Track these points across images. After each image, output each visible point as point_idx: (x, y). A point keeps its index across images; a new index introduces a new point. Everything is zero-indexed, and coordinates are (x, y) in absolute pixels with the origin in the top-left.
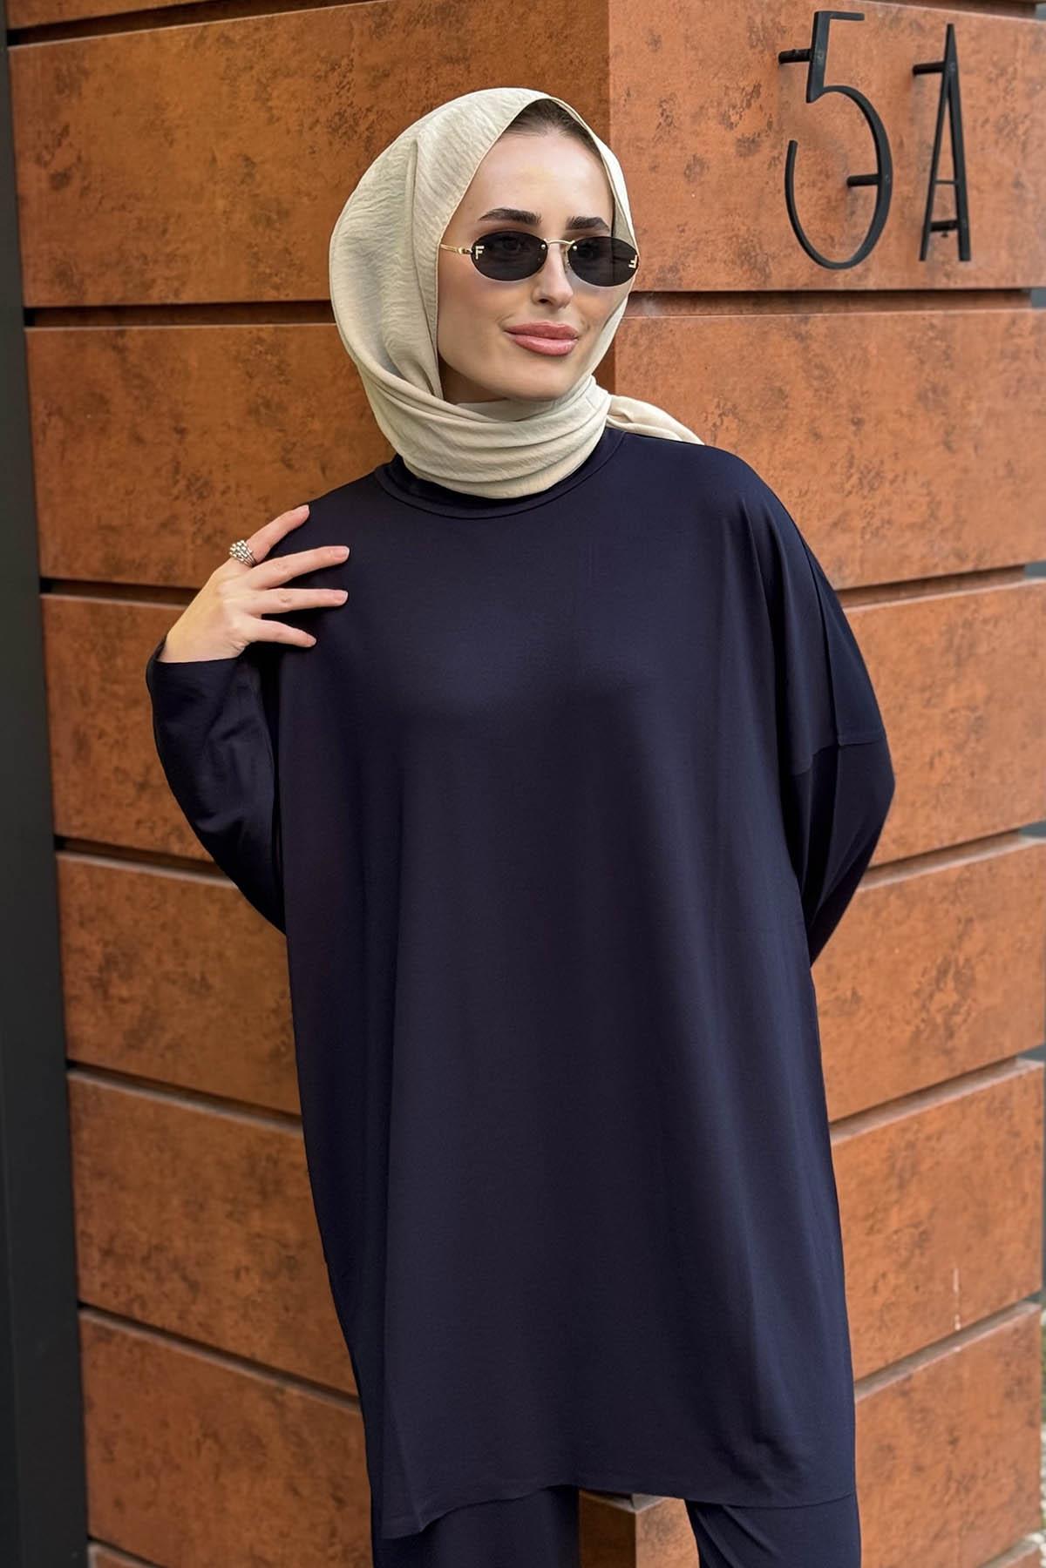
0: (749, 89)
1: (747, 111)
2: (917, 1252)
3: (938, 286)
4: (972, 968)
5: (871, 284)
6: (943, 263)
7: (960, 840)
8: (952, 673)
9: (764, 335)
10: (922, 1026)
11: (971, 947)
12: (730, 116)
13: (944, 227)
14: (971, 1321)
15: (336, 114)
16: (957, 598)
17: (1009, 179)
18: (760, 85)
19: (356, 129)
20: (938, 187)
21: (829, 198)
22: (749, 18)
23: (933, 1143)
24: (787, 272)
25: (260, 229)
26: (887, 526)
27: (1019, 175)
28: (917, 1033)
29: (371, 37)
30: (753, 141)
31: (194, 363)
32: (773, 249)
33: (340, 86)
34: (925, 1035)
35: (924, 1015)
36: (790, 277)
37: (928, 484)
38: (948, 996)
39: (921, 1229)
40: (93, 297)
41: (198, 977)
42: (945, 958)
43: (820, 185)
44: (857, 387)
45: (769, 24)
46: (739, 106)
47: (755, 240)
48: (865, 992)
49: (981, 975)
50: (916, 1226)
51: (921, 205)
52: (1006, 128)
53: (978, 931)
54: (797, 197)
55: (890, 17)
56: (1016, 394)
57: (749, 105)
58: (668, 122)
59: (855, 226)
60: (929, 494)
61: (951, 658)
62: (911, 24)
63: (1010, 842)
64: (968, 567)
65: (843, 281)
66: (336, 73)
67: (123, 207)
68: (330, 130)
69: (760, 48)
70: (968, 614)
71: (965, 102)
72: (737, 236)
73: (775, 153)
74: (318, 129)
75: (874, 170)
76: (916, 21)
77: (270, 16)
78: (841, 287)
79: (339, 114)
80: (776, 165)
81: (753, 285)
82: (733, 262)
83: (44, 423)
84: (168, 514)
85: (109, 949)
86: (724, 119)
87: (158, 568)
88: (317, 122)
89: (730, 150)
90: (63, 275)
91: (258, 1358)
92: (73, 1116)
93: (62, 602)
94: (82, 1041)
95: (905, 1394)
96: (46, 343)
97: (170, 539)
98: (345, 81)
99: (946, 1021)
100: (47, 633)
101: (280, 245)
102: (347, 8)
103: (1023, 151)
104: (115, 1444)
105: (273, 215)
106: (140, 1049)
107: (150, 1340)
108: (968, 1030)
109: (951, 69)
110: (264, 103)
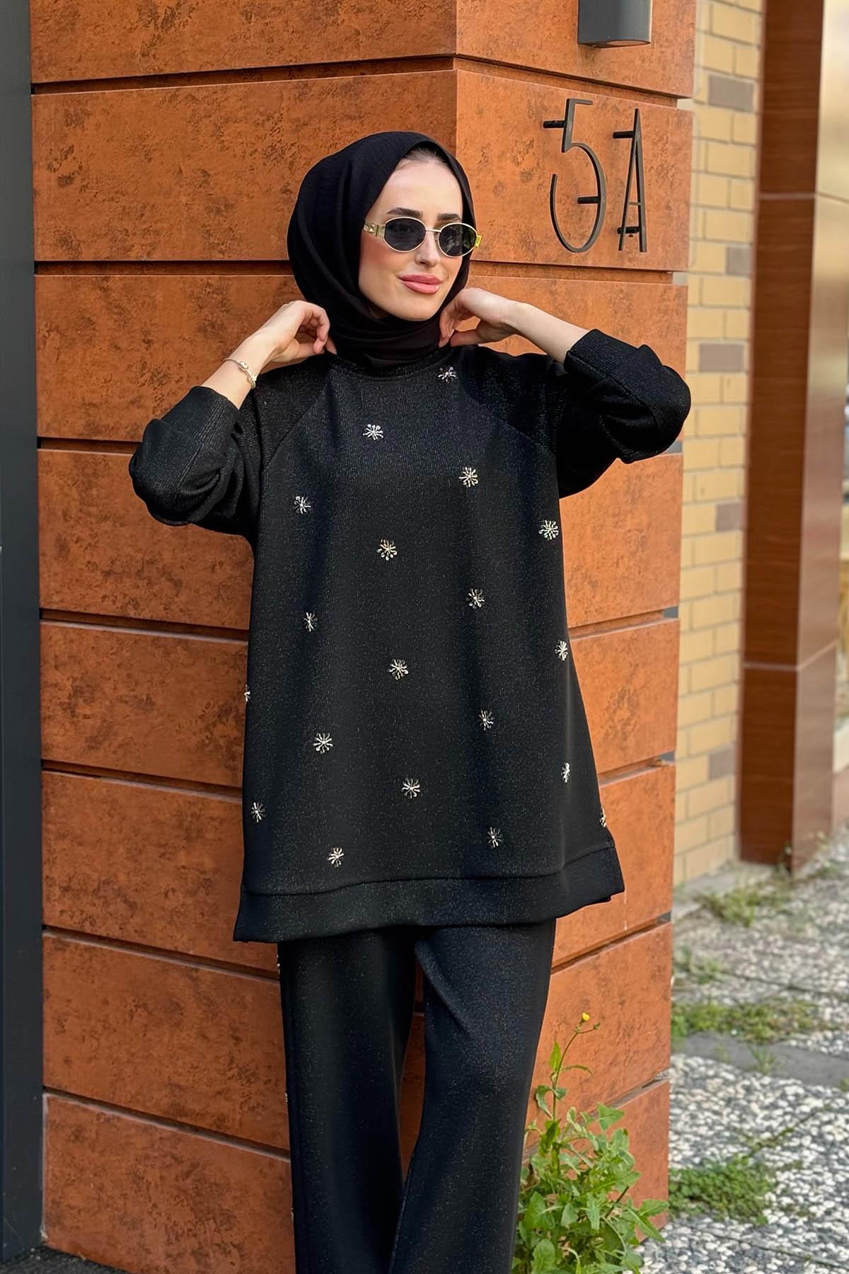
0: (528, 143)
1: (526, 155)
3: (625, 267)
4: (637, 696)
5: (590, 263)
6: (628, 253)
7: (632, 613)
8: (629, 508)
10: (610, 730)
11: (638, 681)
12: (518, 159)
13: (631, 230)
14: (632, 925)
15: (269, 147)
17: (663, 204)
18: (533, 138)
19: (283, 156)
20: (629, 206)
21: (568, 209)
22: (529, 101)
24: (546, 253)
25: (212, 215)
27: (669, 201)
28: (607, 735)
29: (296, 101)
30: (530, 173)
32: (538, 239)
33: (273, 130)
34: (611, 737)
35: (611, 723)
36: (547, 256)
38: (624, 713)
40: (87, 256)
41: (144, 697)
42: (623, 689)
43: (563, 202)
45: (538, 105)
46: (523, 152)
47: (530, 232)
49: (643, 702)
51: (620, 217)
52: (662, 172)
53: (641, 673)
54: (556, 205)
55: (602, 103)
56: (666, 336)
57: (527, 153)
58: (486, 160)
59: (581, 228)
61: (629, 498)
62: (612, 108)
63: (658, 618)
65: (574, 260)
66: (270, 122)
67: (113, 199)
68: (266, 156)
69: (534, 118)
70: (639, 471)
71: (643, 156)
72: (520, 230)
73: (542, 182)
74: (256, 155)
75: (594, 194)
76: (616, 107)
78: (575, 263)
79: (271, 146)
80: (540, 189)
81: (527, 259)
82: (518, 245)
83: (44, 336)
84: (136, 394)
85: (77, 683)
86: (514, 160)
87: (128, 430)
88: (256, 150)
89: (518, 178)
90: (64, 241)
91: (180, 950)
92: (44, 798)
93: (52, 453)
94: (53, 746)
95: (596, 967)
96: (49, 284)
97: (137, 411)
98: (277, 127)
99: (623, 729)
100: (40, 474)
101: (226, 226)
102: (280, 83)
103: (671, 186)
104: (66, 1021)
105: (222, 207)
106: (98, 748)
107: (98, 946)
108: (634, 736)
109: (637, 136)
110: (218, 138)
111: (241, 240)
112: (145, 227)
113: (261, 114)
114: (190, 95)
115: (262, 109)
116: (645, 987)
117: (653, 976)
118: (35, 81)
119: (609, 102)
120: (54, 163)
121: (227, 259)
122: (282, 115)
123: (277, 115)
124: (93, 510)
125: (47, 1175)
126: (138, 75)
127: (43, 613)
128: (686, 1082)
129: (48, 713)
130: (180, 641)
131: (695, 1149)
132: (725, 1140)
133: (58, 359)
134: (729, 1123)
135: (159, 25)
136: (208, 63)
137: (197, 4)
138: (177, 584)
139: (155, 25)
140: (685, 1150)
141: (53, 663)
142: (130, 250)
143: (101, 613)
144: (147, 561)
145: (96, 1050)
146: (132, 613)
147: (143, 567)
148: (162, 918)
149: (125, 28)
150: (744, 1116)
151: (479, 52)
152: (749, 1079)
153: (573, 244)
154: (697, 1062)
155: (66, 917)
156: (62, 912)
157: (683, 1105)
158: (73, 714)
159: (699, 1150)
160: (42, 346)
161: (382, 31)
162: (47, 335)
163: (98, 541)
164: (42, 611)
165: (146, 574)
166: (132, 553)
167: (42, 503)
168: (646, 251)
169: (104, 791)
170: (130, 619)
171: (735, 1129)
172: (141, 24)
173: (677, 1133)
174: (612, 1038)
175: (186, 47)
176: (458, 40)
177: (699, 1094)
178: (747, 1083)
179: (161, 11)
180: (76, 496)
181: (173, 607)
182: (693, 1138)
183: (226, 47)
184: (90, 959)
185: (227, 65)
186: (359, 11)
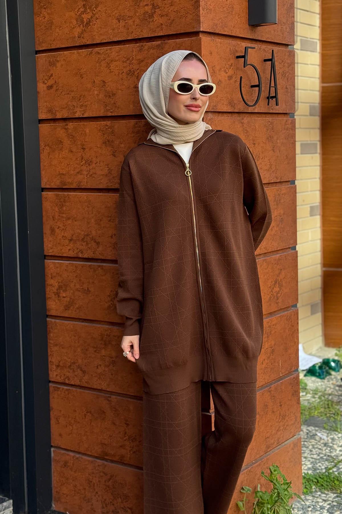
0: (230, 64)
2: (272, 354)
3: (270, 112)
4: (282, 282)
5: (257, 111)
6: (272, 106)
7: (278, 249)
8: (276, 207)
9: (234, 122)
11: (281, 276)
13: (272, 97)
14: (283, 374)
16: (277, 188)
17: (285, 87)
18: (232, 63)
19: (134, 74)
20: (271, 88)
21: (247, 90)
22: (230, 48)
23: (274, 327)
24: (239, 107)
25: (107, 98)
27: (286, 86)
28: (270, 297)
29: (138, 52)
30: (231, 76)
32: (236, 102)
33: (130, 64)
35: (272, 293)
36: (240, 109)
37: (269, 160)
38: (277, 289)
40: (59, 116)
41: (86, 289)
42: (276, 279)
43: (245, 87)
44: (254, 135)
45: (234, 50)
46: (228, 68)
47: (232, 100)
49: (284, 284)
50: (271, 348)
51: (268, 92)
52: (284, 74)
53: (283, 272)
54: (242, 88)
55: (259, 48)
56: (288, 138)
57: (230, 68)
58: (214, 72)
59: (253, 97)
61: (275, 203)
62: (263, 50)
64: (278, 180)
65: (250, 110)
67: (68, 94)
68: (127, 74)
69: (232, 55)
70: (279, 193)
71: (276, 68)
72: (228, 99)
73: (236, 79)
74: (124, 74)
75: (257, 84)
79: (129, 70)
80: (236, 82)
81: (232, 110)
82: (228, 105)
83: (43, 148)
84: (80, 170)
85: (60, 284)
86: (225, 71)
87: (76, 184)
88: (123, 72)
89: (226, 78)
90: (50, 111)
91: (103, 389)
92: (48, 330)
93: (48, 194)
94: (51, 309)
95: (270, 392)
96: (44, 128)
97: (80, 176)
98: (131, 62)
99: (277, 295)
100: (43, 202)
101: (112, 102)
102: (132, 45)
103: (287, 80)
104: (59, 419)
105: (111, 95)
106: (69, 310)
107: (71, 388)
108: (281, 298)
109: (273, 60)
110: (109, 68)
111: (119, 108)
112: (81, 104)
113: (125, 58)
114: (97, 52)
115: (125, 56)
116: (290, 399)
117: (293, 395)
118: (37, 50)
119: (262, 47)
120: (45, 81)
121: (113, 115)
122: (133, 58)
123: (131, 58)
124: (64, 215)
125: (54, 481)
126: (77, 45)
127: (45, 257)
128: (307, 437)
129: (49, 296)
130: (99, 266)
131: (313, 464)
132: (324, 460)
133: (49, 157)
134: (325, 453)
135: (85, 26)
136: (104, 39)
137: (99, 16)
138: (98, 243)
139: (83, 26)
140: (309, 465)
141: (50, 276)
142: (76, 113)
143: (69, 256)
144: (86, 235)
145: (72, 430)
146: (80, 255)
147: (84, 237)
148: (96, 376)
149: (71, 27)
150: (332, 450)
151: (210, 30)
152: (333, 435)
153: (249, 103)
154: (311, 429)
155: (58, 377)
156: (57, 375)
157: (306, 446)
158: (59, 296)
159: (314, 464)
160: (42, 152)
161: (171, 23)
162: (44, 148)
163: (66, 228)
164: (45, 256)
165: (85, 240)
166: (80, 232)
167: (44, 213)
168: (278, 105)
169: (72, 326)
170: (80, 258)
171: (328, 456)
172: (77, 25)
173: (305, 458)
174: (277, 420)
175: (95, 33)
176: (201, 26)
177: (313, 442)
178: (332, 437)
179: (85, 20)
180: (58, 211)
181: (97, 252)
182: (311, 460)
183: (110, 32)
184: (68, 394)
185: (111, 39)
186: (162, 16)
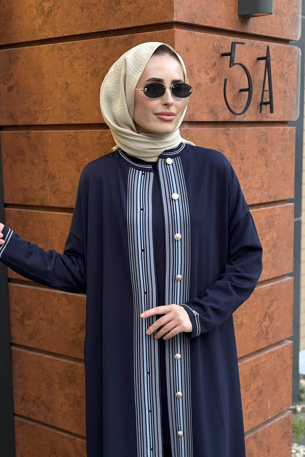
0: (213, 64)
1: (212, 70)
2: (259, 396)
3: (264, 120)
4: (273, 314)
5: (246, 119)
6: (265, 114)
7: (270, 278)
8: (267, 230)
9: (217, 134)
10: (260, 331)
11: (273, 308)
12: (208, 72)
13: (266, 103)
14: (273, 416)
15: (93, 70)
16: (269, 209)
17: (283, 90)
18: (216, 63)
19: (99, 74)
20: (265, 92)
21: (234, 95)
22: (213, 43)
23: (263, 365)
24: (223, 116)
25: (70, 103)
26: (250, 188)
28: (259, 333)
29: (104, 48)
30: (214, 78)
31: (50, 141)
32: (220, 110)
33: (94, 62)
34: (260, 334)
35: (260, 328)
36: (224, 117)
37: (261, 177)
38: (267, 323)
39: (260, 390)
40: (20, 123)
41: (50, 318)
42: (266, 312)
43: (232, 91)
44: (242, 149)
45: (218, 45)
46: (210, 68)
47: (215, 107)
48: (245, 322)
49: (276, 317)
50: (258, 389)
51: (260, 98)
52: (282, 76)
53: (275, 304)
54: (227, 94)
55: (251, 44)
57: (213, 68)
58: (191, 73)
59: (241, 103)
60: (261, 179)
61: (267, 226)
62: (257, 46)
63: (283, 278)
64: (272, 200)
65: (238, 118)
66: (93, 58)
67: (29, 97)
68: (91, 75)
69: (216, 52)
70: (272, 214)
71: (272, 68)
72: (210, 105)
73: (220, 82)
74: (88, 74)
75: (247, 87)
76: (258, 45)
77: (73, 42)
78: (238, 120)
79: (94, 70)
80: (220, 86)
81: (214, 119)
82: (209, 113)
84: (42, 184)
85: (24, 311)
86: (206, 72)
87: (39, 200)
88: (88, 72)
89: (208, 81)
90: (11, 116)
91: (68, 430)
92: (13, 359)
93: (10, 210)
95: (255, 438)
97: (43, 192)
98: (96, 61)
99: (266, 330)
100: (6, 219)
101: (76, 107)
102: (97, 40)
103: (286, 82)
105: (74, 99)
107: (36, 425)
108: (272, 332)
109: (268, 59)
110: (71, 67)
111: (83, 114)
112: (43, 109)
113: (89, 55)
114: (59, 47)
115: (89, 53)
116: (279, 442)
117: (283, 436)
119: (255, 43)
120: (6, 81)
122: (98, 55)
123: (96, 55)
126: (38, 39)
133: (11, 169)
135: (46, 16)
136: (66, 32)
137: (61, 4)
139: (44, 16)
142: (37, 120)
148: (60, 415)
149: (31, 18)
151: (186, 20)
155: (23, 411)
156: (21, 409)
160: (4, 163)
161: (140, 12)
162: (6, 158)
164: (9, 279)
168: (274, 112)
172: (38, 16)
175: (57, 25)
179: (46, 9)
183: (73, 24)
185: (74, 32)
186: (130, 3)
